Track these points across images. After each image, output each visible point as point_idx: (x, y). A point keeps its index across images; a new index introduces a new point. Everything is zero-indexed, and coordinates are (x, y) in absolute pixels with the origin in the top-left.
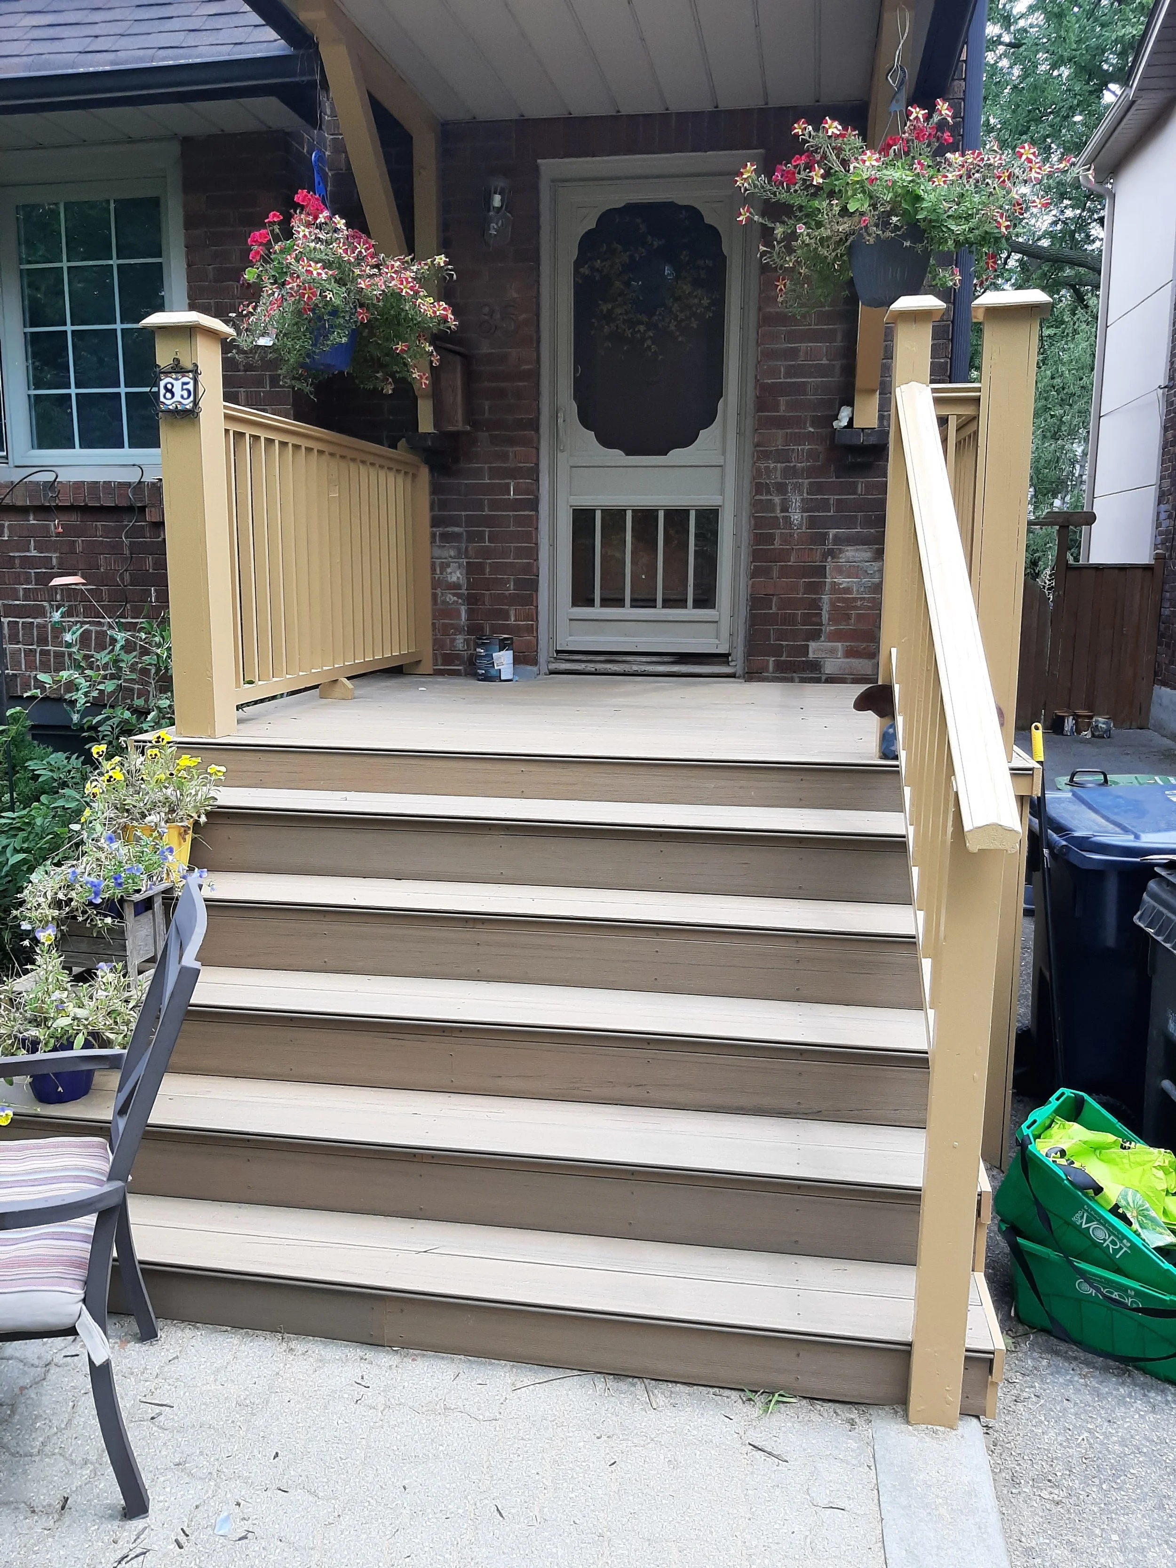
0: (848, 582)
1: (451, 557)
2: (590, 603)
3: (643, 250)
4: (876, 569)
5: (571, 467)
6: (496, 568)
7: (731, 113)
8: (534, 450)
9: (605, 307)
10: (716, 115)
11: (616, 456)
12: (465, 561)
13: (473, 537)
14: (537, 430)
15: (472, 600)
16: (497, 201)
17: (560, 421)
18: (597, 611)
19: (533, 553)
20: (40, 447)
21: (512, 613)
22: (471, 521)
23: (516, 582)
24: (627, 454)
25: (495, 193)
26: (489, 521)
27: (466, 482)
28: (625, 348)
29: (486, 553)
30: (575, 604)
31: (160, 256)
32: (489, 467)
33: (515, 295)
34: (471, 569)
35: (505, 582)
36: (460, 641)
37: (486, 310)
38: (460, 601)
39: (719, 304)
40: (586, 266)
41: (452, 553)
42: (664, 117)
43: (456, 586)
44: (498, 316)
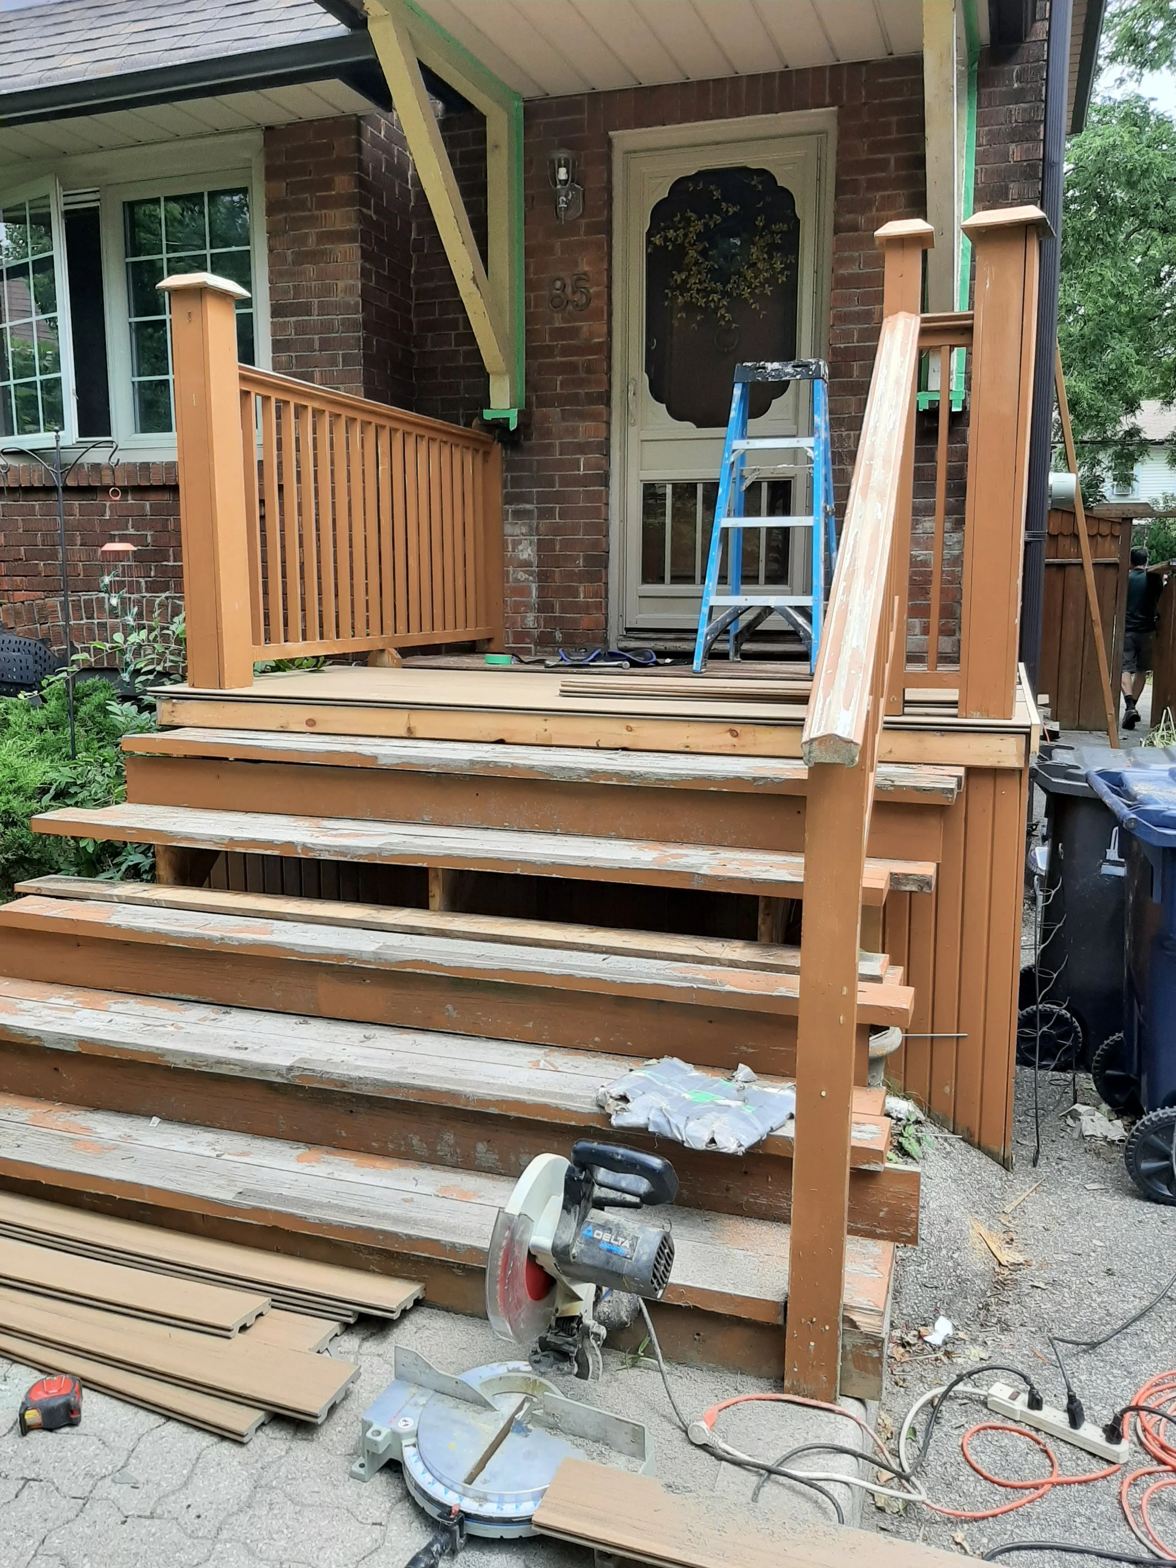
0: (926, 555)
1: (522, 534)
2: (661, 580)
3: (718, 217)
4: (955, 540)
5: (642, 441)
6: (566, 544)
7: (801, 72)
8: (604, 426)
9: (679, 277)
10: (786, 75)
11: (688, 428)
12: (536, 538)
13: (544, 514)
14: (608, 403)
15: (543, 577)
16: (562, 174)
17: (631, 394)
18: (667, 588)
19: (604, 530)
20: (144, 430)
21: (581, 589)
22: (542, 498)
23: (587, 558)
24: (698, 427)
25: (560, 166)
26: (559, 497)
27: (537, 458)
28: (698, 318)
29: (556, 530)
30: (645, 580)
31: (249, 244)
32: (560, 443)
33: (586, 268)
34: (542, 546)
35: (574, 559)
36: (530, 619)
37: (558, 284)
38: (531, 578)
39: (793, 269)
40: (658, 236)
41: (524, 531)
42: (735, 80)
43: (527, 564)
44: (569, 290)
